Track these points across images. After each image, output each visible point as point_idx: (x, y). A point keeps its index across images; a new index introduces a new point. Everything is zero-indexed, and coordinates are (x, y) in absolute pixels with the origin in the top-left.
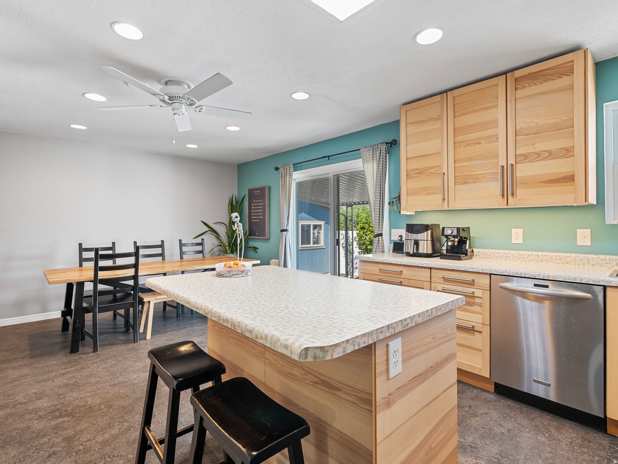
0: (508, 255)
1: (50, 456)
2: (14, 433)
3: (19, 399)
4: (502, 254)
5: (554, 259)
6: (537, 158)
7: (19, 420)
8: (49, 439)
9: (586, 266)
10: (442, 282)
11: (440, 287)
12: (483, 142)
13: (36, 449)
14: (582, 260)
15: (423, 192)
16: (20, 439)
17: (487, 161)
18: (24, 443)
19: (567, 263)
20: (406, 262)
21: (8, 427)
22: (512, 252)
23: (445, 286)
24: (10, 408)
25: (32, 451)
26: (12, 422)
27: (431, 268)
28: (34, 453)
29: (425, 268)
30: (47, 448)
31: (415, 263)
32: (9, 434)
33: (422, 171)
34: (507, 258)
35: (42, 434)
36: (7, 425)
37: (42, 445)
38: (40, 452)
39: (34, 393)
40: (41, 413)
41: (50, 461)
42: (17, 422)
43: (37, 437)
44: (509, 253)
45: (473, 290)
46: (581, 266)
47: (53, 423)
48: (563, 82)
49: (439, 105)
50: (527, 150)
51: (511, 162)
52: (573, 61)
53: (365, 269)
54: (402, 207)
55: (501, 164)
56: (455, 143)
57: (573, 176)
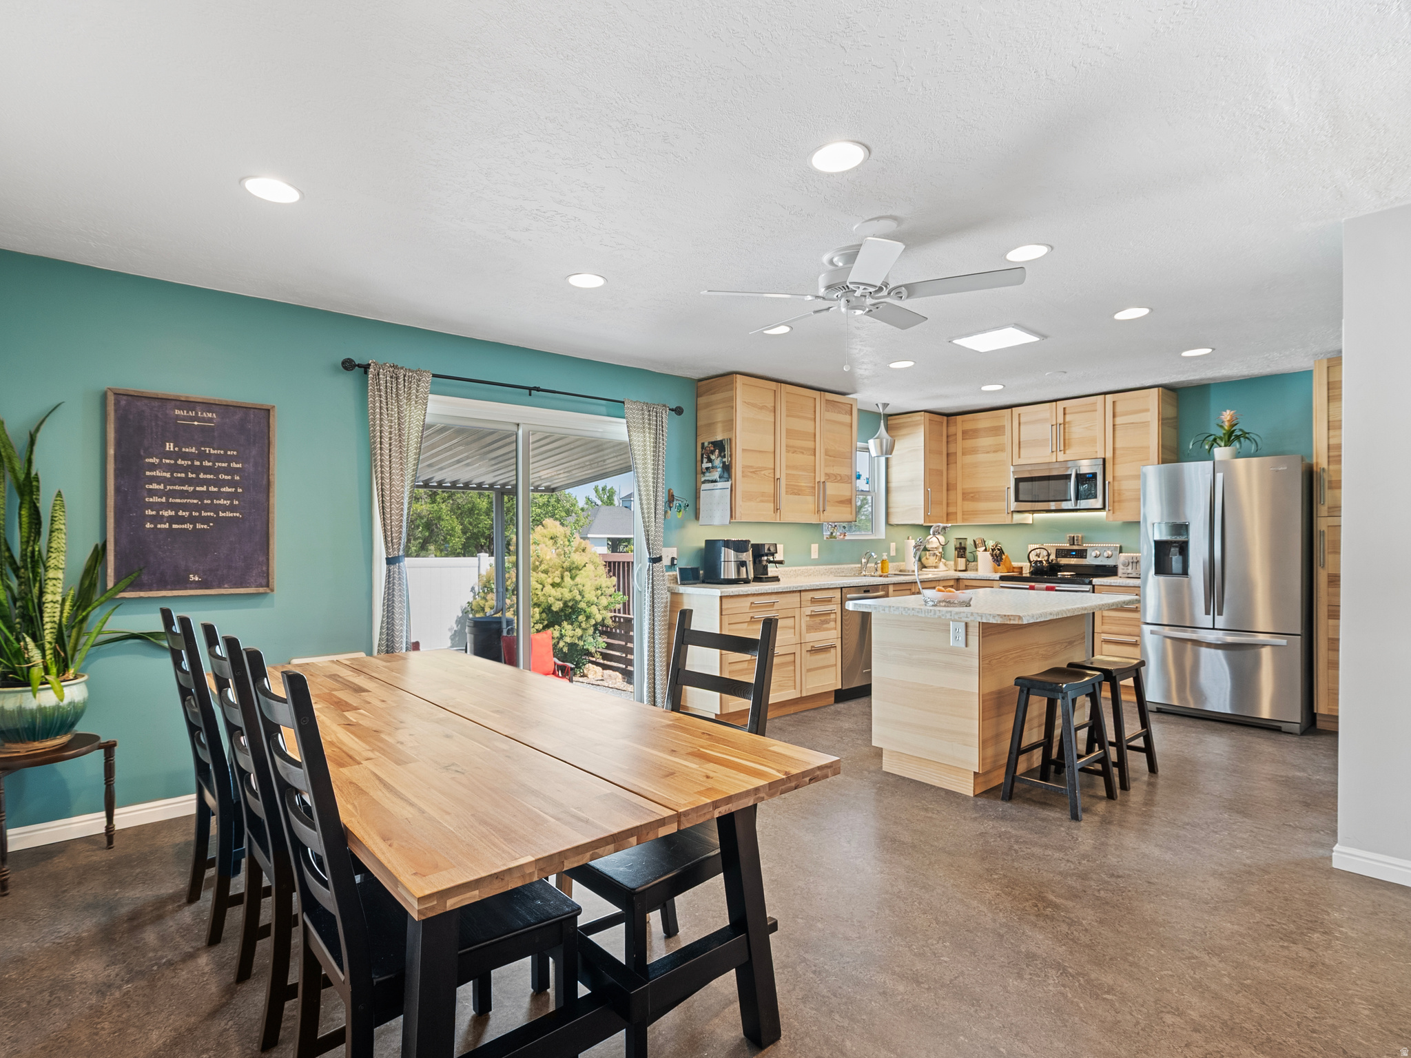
1: (1119, 877)
2: (1125, 929)
3: (1055, 985)
5: (804, 572)
6: (836, 479)
7: (1099, 943)
8: (1099, 891)
9: (819, 576)
10: (809, 604)
12: (806, 453)
13: (1122, 892)
14: (817, 571)
15: (758, 498)
16: (1127, 916)
17: (808, 474)
18: (1127, 908)
19: (810, 575)
21: (1123, 943)
23: (812, 608)
24: (1086, 978)
25: (1130, 894)
26: (1110, 948)
27: (800, 591)
28: (1129, 891)
29: (796, 591)
30: (1112, 885)
32: (1132, 933)
33: (757, 471)
35: (1097, 902)
36: (1120, 948)
37: (1113, 891)
38: (1122, 887)
39: (1020, 976)
40: (1064, 928)
41: (1124, 873)
42: (1106, 942)
43: (1107, 903)
45: (832, 606)
46: (817, 576)
47: (1070, 904)
48: (846, 418)
49: (773, 394)
50: (830, 470)
51: (822, 480)
52: (852, 405)
53: (731, 608)
54: (737, 516)
55: (817, 480)
56: (787, 446)
57: (851, 499)
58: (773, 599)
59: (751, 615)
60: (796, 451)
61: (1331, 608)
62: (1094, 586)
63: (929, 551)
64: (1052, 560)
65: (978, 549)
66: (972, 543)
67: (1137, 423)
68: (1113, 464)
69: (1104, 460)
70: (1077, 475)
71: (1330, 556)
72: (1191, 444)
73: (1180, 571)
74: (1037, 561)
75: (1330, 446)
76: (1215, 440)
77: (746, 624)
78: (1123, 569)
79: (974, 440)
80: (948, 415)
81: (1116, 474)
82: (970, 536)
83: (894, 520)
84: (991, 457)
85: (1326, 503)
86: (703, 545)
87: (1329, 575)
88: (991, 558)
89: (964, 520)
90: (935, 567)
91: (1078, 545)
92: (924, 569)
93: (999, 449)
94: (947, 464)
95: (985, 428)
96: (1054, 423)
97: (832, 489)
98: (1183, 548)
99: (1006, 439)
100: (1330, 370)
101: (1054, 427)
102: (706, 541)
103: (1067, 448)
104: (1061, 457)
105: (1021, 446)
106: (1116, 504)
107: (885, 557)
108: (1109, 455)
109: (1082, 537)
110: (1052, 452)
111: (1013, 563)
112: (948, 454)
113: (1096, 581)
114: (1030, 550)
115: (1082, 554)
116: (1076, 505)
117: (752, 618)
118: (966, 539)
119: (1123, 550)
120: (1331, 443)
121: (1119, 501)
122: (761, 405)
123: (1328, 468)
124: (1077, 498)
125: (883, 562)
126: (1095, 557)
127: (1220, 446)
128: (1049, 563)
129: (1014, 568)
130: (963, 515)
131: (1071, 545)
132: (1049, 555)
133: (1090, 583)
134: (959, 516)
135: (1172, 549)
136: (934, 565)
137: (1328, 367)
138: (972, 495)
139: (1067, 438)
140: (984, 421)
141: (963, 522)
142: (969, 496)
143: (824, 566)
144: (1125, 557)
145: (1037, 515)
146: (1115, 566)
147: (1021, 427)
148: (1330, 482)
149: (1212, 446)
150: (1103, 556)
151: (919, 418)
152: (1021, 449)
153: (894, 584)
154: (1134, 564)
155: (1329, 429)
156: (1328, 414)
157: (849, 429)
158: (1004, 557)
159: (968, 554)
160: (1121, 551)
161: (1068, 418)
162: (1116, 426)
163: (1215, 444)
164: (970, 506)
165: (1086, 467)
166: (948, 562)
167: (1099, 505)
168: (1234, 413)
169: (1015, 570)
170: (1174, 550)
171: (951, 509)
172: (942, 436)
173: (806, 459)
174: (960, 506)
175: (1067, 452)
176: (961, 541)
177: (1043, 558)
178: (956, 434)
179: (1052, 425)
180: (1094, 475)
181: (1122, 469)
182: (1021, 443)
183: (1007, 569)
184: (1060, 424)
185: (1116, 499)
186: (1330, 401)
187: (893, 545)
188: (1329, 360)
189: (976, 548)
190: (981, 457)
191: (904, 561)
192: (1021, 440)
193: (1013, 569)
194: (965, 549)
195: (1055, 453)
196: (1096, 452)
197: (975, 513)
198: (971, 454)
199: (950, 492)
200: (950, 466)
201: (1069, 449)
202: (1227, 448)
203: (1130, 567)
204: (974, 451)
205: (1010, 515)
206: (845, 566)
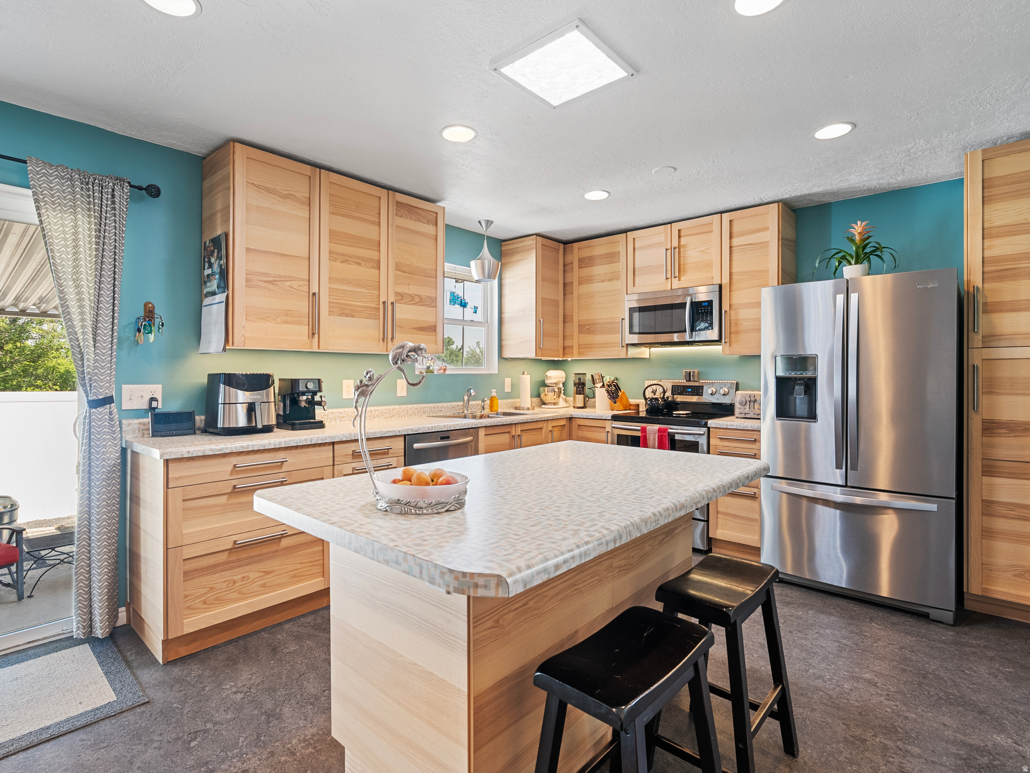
0: (344, 415)
4: (337, 415)
5: (384, 413)
6: (411, 301)
9: (406, 417)
10: (350, 460)
11: (348, 468)
12: (363, 264)
14: (403, 411)
15: (277, 318)
17: (367, 291)
19: (393, 416)
20: (295, 441)
22: (346, 410)
23: (354, 465)
27: (333, 444)
29: (324, 444)
31: (311, 440)
33: (275, 281)
34: (342, 419)
44: (344, 412)
46: (403, 417)
48: (430, 229)
49: (308, 181)
50: (402, 289)
51: (391, 300)
52: (437, 213)
53: (186, 477)
54: (235, 340)
55: (382, 300)
56: (330, 252)
57: (435, 326)
58: (279, 457)
59: (234, 483)
60: (347, 261)
61: (985, 462)
62: (709, 428)
63: (549, 386)
64: (668, 398)
65: (596, 385)
66: (590, 378)
67: (755, 244)
68: (730, 291)
69: (720, 286)
70: (692, 303)
71: (984, 396)
72: (818, 261)
73: (805, 414)
74: (653, 398)
75: (985, 259)
76: (844, 258)
77: (226, 497)
78: (740, 408)
79: (590, 268)
80: (566, 243)
81: (733, 302)
82: (589, 370)
83: (507, 354)
84: (606, 286)
85: (981, 333)
86: (205, 380)
87: (984, 421)
88: (607, 394)
89: (580, 354)
90: (555, 404)
91: (694, 381)
92: (543, 406)
93: (614, 277)
94: (564, 295)
95: (600, 255)
96: (669, 247)
97: (404, 312)
98: (810, 386)
99: (621, 266)
100: (985, 164)
101: (669, 251)
102: (209, 375)
103: (682, 274)
104: (676, 284)
105: (636, 273)
106: (733, 336)
107: (494, 394)
108: (726, 281)
109: (698, 373)
110: (667, 279)
111: (630, 400)
112: (565, 285)
113: (711, 423)
114: (646, 386)
115: (698, 391)
116: (691, 336)
117: (234, 487)
118: (585, 374)
119: (740, 387)
120: (986, 256)
121: (737, 332)
122: (285, 193)
123: (983, 287)
124: (693, 329)
125: (492, 399)
126: (711, 394)
127: (851, 264)
128: (665, 400)
129: (630, 405)
130: (579, 348)
131: (687, 381)
132: (664, 392)
133: (705, 425)
134: (575, 350)
135: (797, 388)
136: (553, 402)
137: (983, 160)
138: (588, 327)
139: (682, 263)
140: (599, 248)
141: (579, 356)
142: (586, 328)
143: (415, 405)
144: (741, 395)
145: (653, 350)
146: (731, 404)
147: (636, 252)
148: (985, 304)
149: (840, 263)
150: (720, 393)
151: (530, 242)
152: (636, 277)
153: (486, 427)
154: (752, 404)
155: (983, 238)
156: (983, 219)
157: (434, 242)
158: (620, 394)
159: (587, 391)
160: (737, 389)
161: (683, 241)
162: (733, 249)
163: (844, 262)
164: (586, 339)
165: (702, 295)
166: (568, 398)
167: (716, 337)
168: (866, 225)
169: (632, 408)
170: (799, 389)
171: (568, 343)
172: (558, 264)
173: (364, 272)
174: (576, 340)
175: (682, 278)
176: (580, 376)
177: (658, 395)
178: (572, 263)
179: (667, 249)
180: (710, 303)
181: (739, 297)
182: (636, 270)
183: (624, 407)
184: (675, 248)
185: (733, 330)
186: (985, 203)
187: (508, 381)
188: (984, 151)
189: (594, 384)
190: (597, 287)
191: (519, 398)
192: (636, 267)
193: (628, 406)
194: (584, 384)
195: (670, 280)
196: (713, 278)
197: (590, 347)
198: (586, 284)
199: (567, 325)
200: (567, 296)
201: (683, 275)
202: (858, 266)
203: (747, 407)
204: (588, 280)
205: (625, 348)
206: (445, 405)
